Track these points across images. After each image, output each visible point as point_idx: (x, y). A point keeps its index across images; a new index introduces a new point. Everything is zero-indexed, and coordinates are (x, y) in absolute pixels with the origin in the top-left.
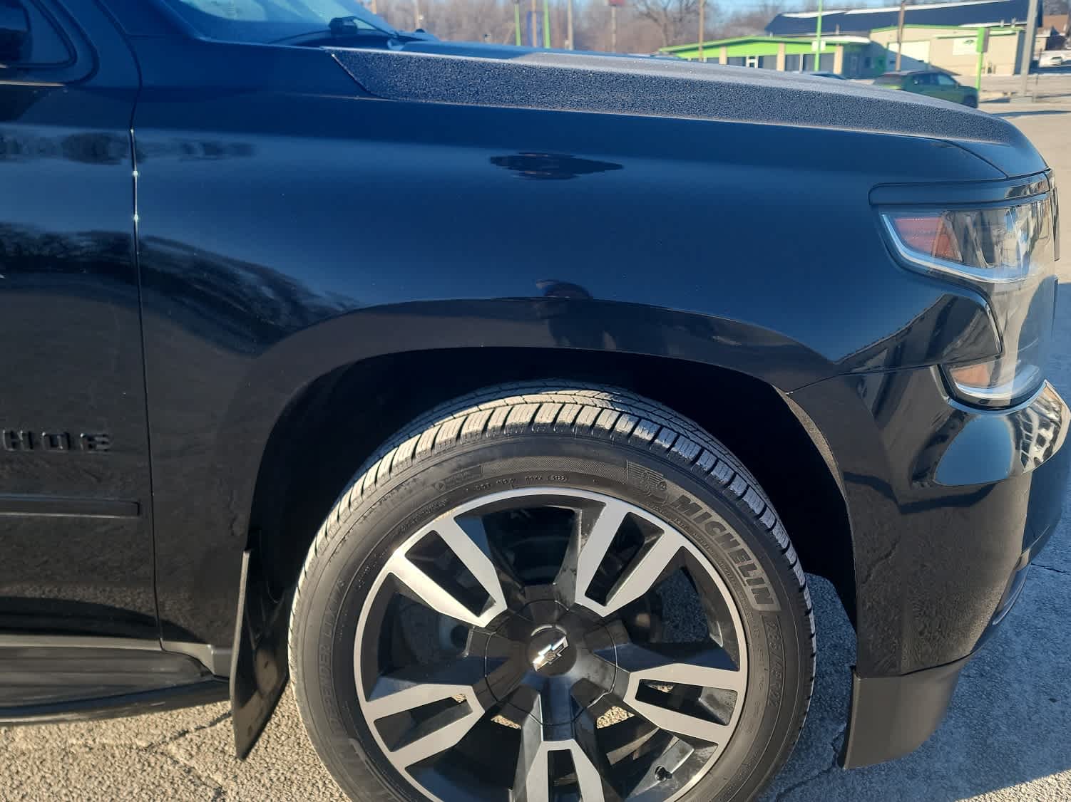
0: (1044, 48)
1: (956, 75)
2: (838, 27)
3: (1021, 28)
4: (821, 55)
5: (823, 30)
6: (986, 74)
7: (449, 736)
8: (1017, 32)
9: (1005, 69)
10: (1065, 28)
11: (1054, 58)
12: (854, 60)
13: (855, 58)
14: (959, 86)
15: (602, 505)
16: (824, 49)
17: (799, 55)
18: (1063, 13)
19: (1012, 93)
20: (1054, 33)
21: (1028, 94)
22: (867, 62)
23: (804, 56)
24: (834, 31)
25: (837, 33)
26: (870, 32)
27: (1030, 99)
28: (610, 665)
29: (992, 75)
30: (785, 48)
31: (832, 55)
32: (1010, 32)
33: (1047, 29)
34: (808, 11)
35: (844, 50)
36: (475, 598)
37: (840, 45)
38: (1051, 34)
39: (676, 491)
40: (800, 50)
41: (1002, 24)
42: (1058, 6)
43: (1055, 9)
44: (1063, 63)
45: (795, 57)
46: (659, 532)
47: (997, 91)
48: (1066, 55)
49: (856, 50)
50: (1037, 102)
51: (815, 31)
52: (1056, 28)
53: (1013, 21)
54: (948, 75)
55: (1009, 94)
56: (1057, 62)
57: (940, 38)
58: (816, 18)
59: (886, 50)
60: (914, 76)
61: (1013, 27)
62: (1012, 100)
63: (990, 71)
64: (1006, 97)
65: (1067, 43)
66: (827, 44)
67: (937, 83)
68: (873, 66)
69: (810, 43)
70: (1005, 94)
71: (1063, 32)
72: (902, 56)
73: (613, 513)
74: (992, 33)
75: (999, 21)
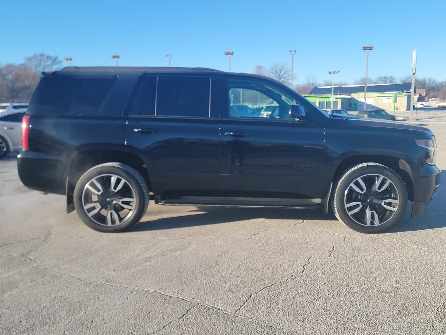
0: (417, 101)
1: (385, 110)
2: (338, 92)
3: (408, 94)
4: (334, 102)
5: (334, 93)
6: (396, 110)
7: (357, 210)
8: (407, 95)
9: (403, 108)
10: (424, 94)
11: (421, 105)
12: (345, 104)
13: (346, 103)
14: (389, 115)
15: (380, 176)
16: (335, 100)
17: (324, 102)
18: (423, 88)
19: (407, 118)
20: (420, 95)
21: (413, 118)
22: (350, 105)
23: (326, 102)
24: (337, 93)
25: (338, 94)
26: (351, 94)
27: (414, 120)
28: (380, 200)
29: (398, 111)
30: (319, 99)
31: (337, 102)
32: (404, 95)
33: (417, 94)
34: (326, 86)
35: (341, 100)
36: (362, 189)
37: (340, 98)
38: (419, 95)
39: (390, 174)
40: (325, 100)
41: (401, 92)
42: (421, 85)
43: (420, 86)
44: (425, 107)
45: (323, 103)
46: (387, 180)
47: (402, 117)
48: (426, 103)
49: (346, 100)
50: (416, 121)
51: (331, 93)
52: (421, 93)
53: (405, 91)
54: (383, 111)
55: (406, 118)
56: (422, 106)
57: (378, 97)
58: (331, 88)
59: (357, 101)
60: (372, 111)
61: (405, 93)
62: (408, 120)
63: (397, 109)
64: (405, 119)
65: (426, 99)
66: (336, 98)
67: (381, 114)
68: (352, 106)
69: (329, 98)
70: (404, 118)
71: (424, 95)
72: (366, 104)
73: (382, 177)
74: (398, 95)
75: (400, 91)
